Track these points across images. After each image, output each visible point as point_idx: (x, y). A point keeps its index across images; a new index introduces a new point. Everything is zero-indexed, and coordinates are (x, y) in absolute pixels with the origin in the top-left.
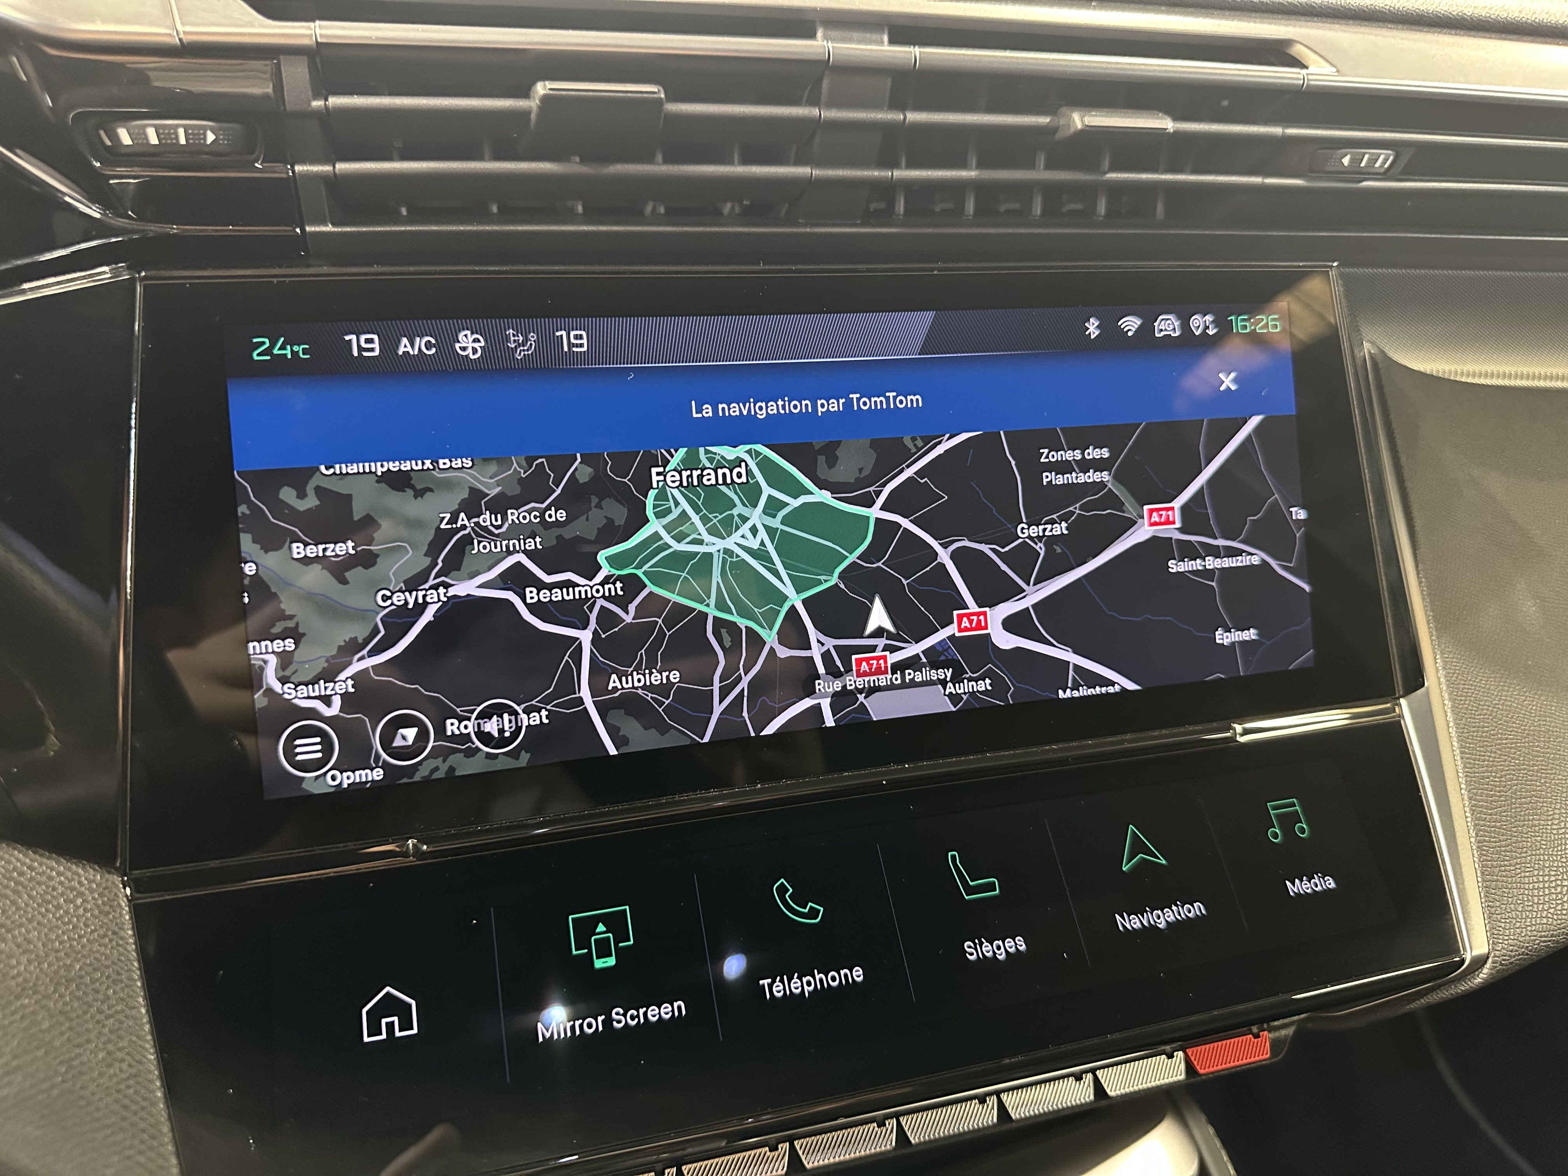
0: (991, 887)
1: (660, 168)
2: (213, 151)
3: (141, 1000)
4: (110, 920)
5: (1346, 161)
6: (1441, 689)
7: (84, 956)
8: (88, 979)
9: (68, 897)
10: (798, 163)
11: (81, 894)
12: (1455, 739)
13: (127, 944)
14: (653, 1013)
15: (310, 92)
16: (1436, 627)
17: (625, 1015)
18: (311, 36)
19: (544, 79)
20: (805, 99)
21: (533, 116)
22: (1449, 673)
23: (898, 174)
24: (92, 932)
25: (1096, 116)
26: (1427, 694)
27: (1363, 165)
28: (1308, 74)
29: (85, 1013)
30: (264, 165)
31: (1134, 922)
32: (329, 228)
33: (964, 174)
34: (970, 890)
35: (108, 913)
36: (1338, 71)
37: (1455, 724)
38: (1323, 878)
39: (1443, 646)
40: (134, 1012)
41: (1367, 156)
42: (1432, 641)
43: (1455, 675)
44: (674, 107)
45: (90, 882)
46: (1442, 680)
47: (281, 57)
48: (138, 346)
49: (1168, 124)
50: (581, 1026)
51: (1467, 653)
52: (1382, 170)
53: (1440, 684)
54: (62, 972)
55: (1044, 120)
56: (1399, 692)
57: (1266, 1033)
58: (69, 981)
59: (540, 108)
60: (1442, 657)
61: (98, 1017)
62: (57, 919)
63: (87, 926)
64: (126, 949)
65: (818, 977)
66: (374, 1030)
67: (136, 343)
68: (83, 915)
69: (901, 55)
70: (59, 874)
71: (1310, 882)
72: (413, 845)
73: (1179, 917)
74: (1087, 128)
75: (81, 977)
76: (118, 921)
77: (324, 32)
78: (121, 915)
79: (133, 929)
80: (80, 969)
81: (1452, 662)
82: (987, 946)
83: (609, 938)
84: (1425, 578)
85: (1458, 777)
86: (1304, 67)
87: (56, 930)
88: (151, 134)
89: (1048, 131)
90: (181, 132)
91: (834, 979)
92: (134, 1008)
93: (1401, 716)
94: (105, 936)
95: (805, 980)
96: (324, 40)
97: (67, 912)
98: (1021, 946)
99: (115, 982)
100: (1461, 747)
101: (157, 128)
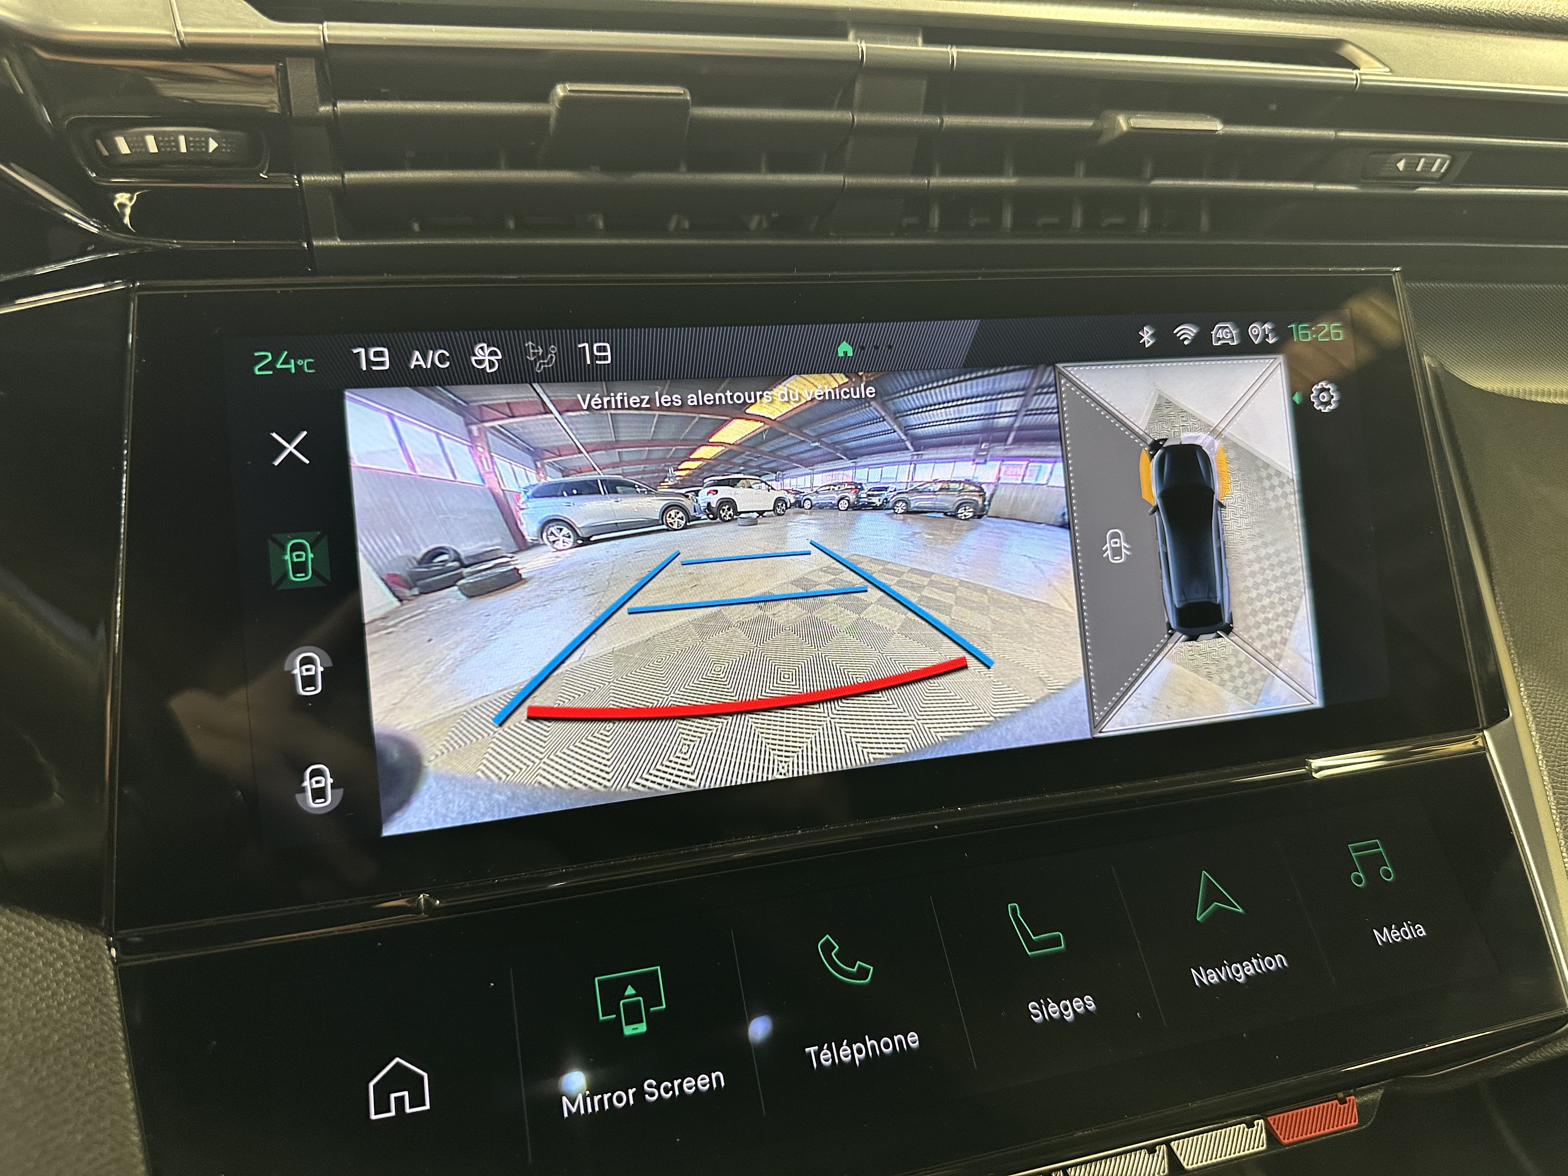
0: (1056, 942)
1: (684, 177)
2: (213, 161)
3: (125, 1075)
4: (94, 986)
5: (1401, 165)
6: (1527, 720)
7: (63, 1026)
8: (66, 1053)
9: (47, 959)
10: (831, 169)
11: (62, 957)
12: (1545, 773)
13: (112, 1011)
14: (689, 1086)
15: (317, 97)
16: (1517, 653)
17: (658, 1088)
18: (319, 37)
19: (563, 80)
20: (836, 103)
21: (552, 121)
22: (1535, 702)
23: (936, 181)
24: (73, 998)
25: (1142, 118)
26: (1513, 724)
27: (1419, 169)
28: (1361, 74)
29: (63, 1089)
30: (271, 174)
31: (1211, 977)
32: (337, 242)
33: (1003, 181)
34: (1033, 946)
35: (89, 979)
36: (1391, 71)
37: (1544, 757)
38: (1414, 927)
39: (1526, 674)
40: (117, 1088)
41: (1423, 160)
42: (1514, 668)
43: (1542, 704)
44: (699, 112)
45: (72, 943)
46: (1527, 709)
47: (287, 59)
48: (131, 359)
49: (1217, 126)
50: (610, 1100)
51: (1552, 681)
52: (1438, 176)
53: (1526, 714)
54: (39, 1044)
55: (1088, 124)
56: (1483, 723)
57: (1353, 1097)
58: (46, 1053)
59: (560, 112)
60: (1526, 685)
61: (78, 1094)
62: (35, 985)
63: (67, 991)
64: (110, 1018)
65: (869, 1044)
66: (382, 1107)
67: (129, 357)
68: (64, 980)
69: (939, 55)
70: (38, 934)
71: (1399, 931)
72: (425, 900)
73: (1259, 971)
74: (1133, 131)
75: (59, 1049)
76: (102, 986)
77: (332, 33)
78: (105, 979)
79: (118, 995)
80: (59, 1041)
81: (1537, 690)
82: (1052, 1007)
83: (639, 1001)
84: (1503, 601)
85: (1552, 814)
86: (1355, 67)
87: (33, 997)
88: (150, 141)
89: (1092, 135)
90: (182, 139)
91: (887, 1046)
92: (118, 1084)
93: (1485, 748)
94: (87, 1003)
95: (855, 1047)
96: (333, 42)
97: (45, 977)
98: (1090, 1005)
99: (98, 1054)
100: (1552, 781)
101: (156, 136)
